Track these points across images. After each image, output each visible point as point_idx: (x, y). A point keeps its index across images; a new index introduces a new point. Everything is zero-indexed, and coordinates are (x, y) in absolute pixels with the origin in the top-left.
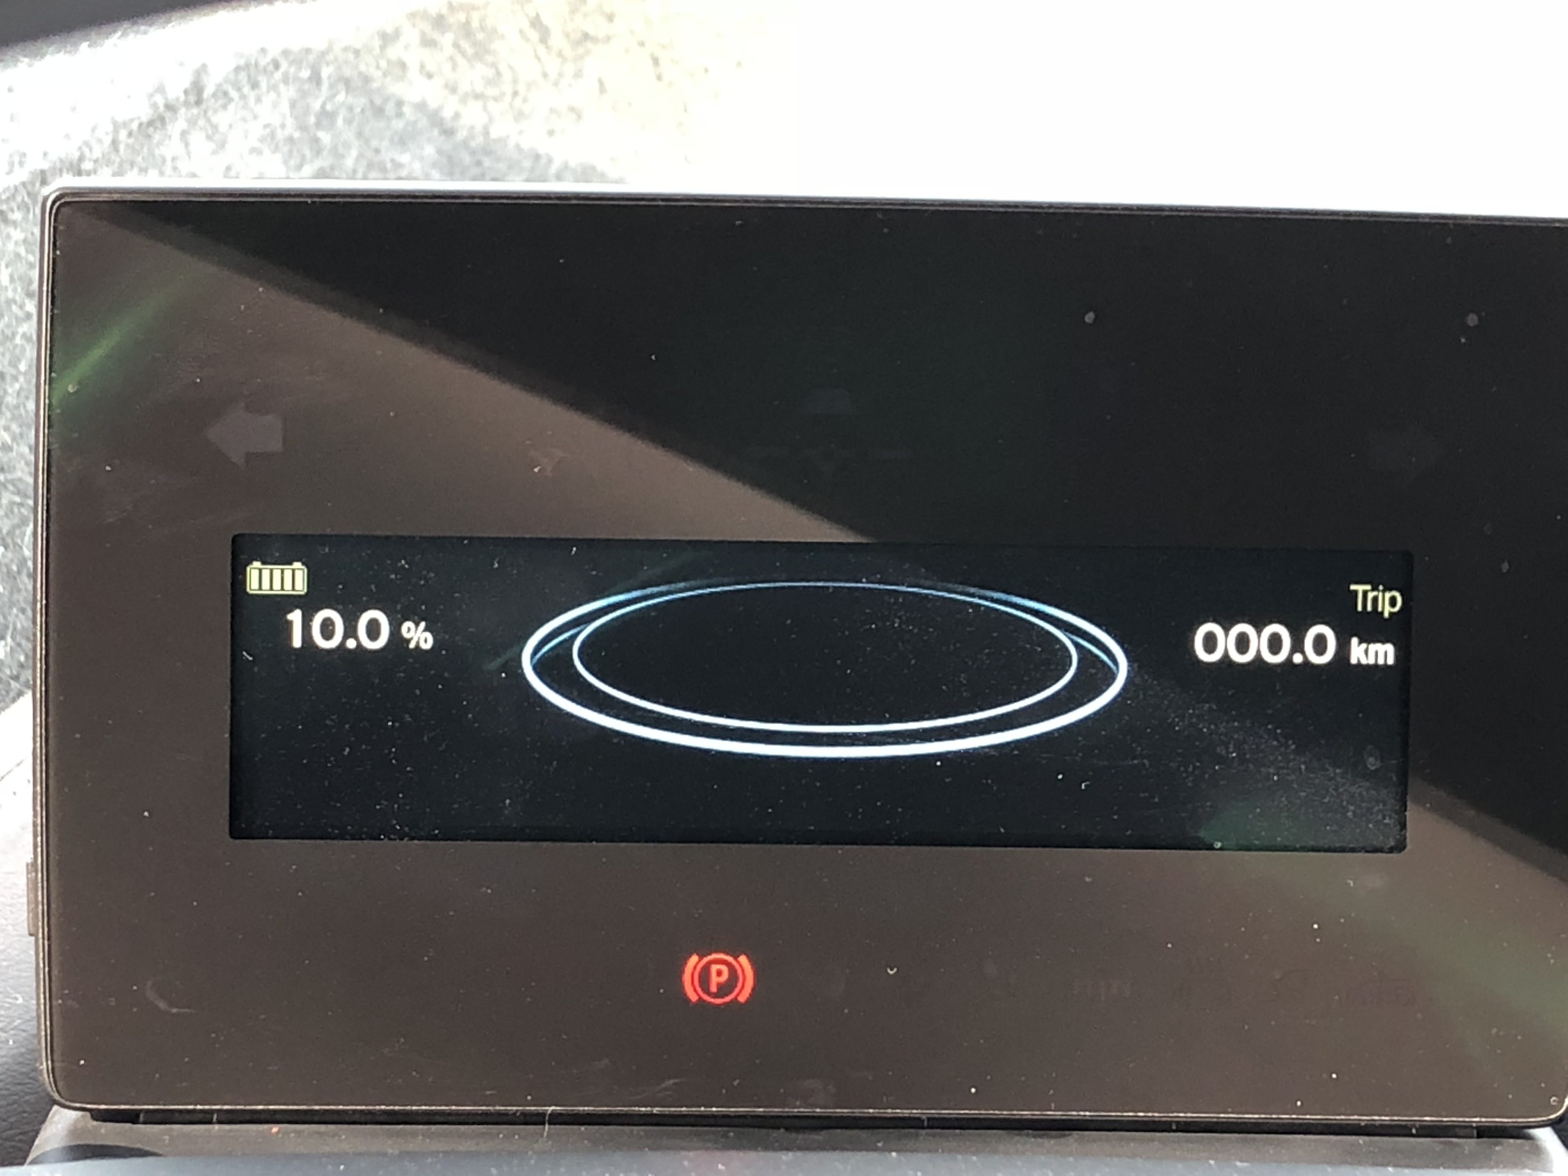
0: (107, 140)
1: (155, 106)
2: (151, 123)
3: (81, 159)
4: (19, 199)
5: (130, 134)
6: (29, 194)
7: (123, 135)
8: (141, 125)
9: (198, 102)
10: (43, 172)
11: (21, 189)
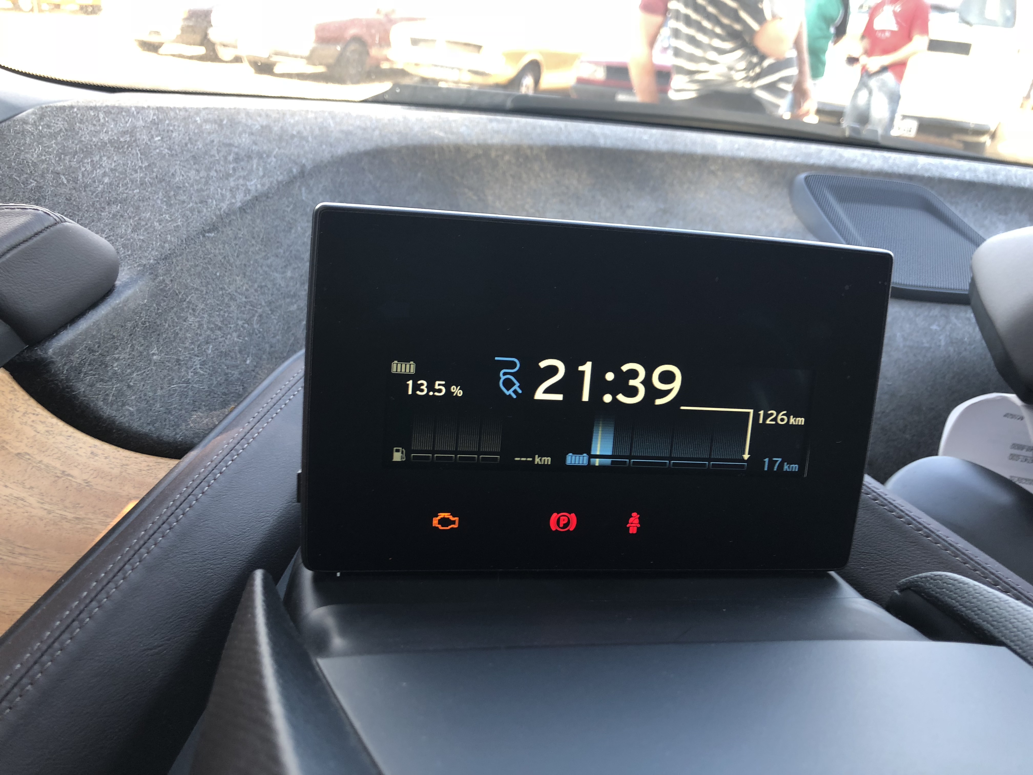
0: (276, 187)
1: (290, 177)
2: (289, 182)
3: (268, 193)
4: (249, 205)
5: (283, 186)
6: (252, 204)
7: (281, 186)
8: (286, 183)
9: (303, 177)
10: (256, 197)
11: (250, 202)
